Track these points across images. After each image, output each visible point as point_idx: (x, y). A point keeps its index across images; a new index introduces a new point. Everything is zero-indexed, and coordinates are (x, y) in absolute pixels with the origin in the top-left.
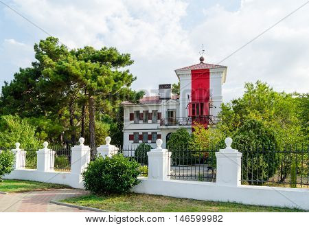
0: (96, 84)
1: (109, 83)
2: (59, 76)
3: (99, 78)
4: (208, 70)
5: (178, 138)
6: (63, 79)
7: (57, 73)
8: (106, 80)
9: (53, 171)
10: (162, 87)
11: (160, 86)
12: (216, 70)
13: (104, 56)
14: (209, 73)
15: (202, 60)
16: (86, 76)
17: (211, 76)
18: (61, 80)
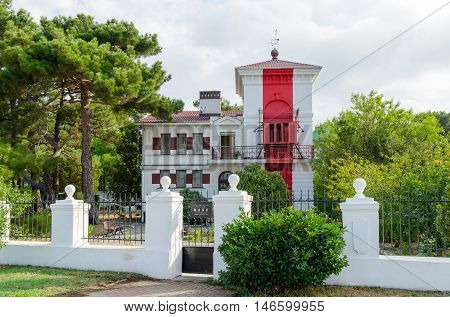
0: (113, 80)
1: (135, 82)
2: (37, 62)
3: (117, 71)
4: (291, 70)
5: (250, 180)
6: (47, 69)
7: (33, 57)
8: (129, 75)
9: (87, 245)
10: (205, 95)
11: (201, 93)
12: (302, 72)
13: (117, 35)
14: (291, 76)
15: (274, 54)
16: (91, 66)
17: (295, 81)
18: (43, 70)
